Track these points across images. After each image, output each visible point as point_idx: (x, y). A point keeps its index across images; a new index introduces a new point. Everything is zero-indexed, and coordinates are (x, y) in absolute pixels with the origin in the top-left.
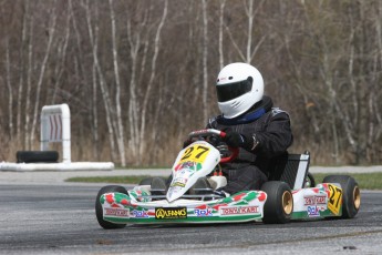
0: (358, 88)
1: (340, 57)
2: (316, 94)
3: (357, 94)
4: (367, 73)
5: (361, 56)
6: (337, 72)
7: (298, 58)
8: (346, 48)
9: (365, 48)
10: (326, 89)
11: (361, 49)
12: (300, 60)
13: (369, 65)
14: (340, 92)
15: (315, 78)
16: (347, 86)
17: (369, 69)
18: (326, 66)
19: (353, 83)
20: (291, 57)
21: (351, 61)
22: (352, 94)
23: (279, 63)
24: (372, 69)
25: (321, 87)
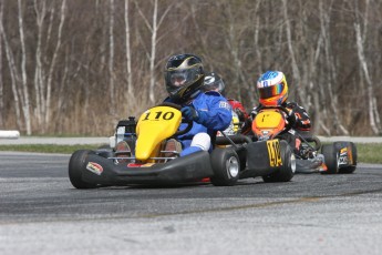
0: (263, 58)
1: (246, 27)
2: (222, 64)
3: (263, 65)
4: (272, 43)
5: (267, 26)
6: (242, 42)
7: (204, 28)
8: (251, 18)
9: (270, 18)
10: (232, 59)
11: (267, 19)
12: (206, 29)
13: (275, 36)
14: (246, 63)
15: (221, 48)
16: (252, 56)
17: (274, 40)
18: (232, 36)
19: (259, 54)
20: (197, 27)
21: (257, 32)
22: (257, 64)
23: (185, 32)
24: (277, 39)
25: (227, 57)
